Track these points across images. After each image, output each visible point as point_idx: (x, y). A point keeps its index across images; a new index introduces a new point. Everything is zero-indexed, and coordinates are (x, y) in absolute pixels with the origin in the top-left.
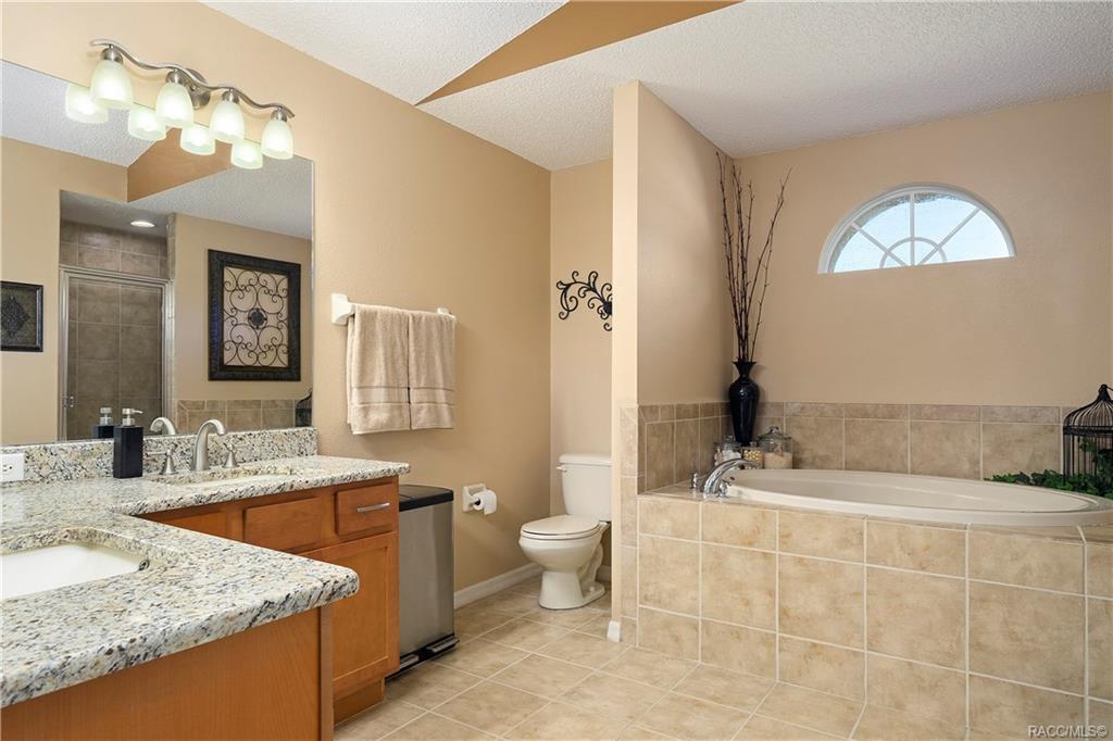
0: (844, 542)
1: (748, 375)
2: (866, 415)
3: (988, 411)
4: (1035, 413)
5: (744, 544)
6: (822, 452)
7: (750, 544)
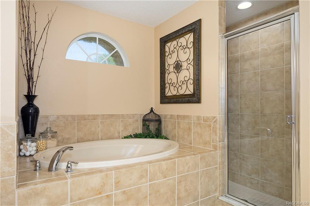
0: (141, 177)
1: (33, 102)
2: (85, 119)
3: (123, 116)
4: (134, 116)
5: (97, 195)
6: (67, 136)
7: (100, 193)
